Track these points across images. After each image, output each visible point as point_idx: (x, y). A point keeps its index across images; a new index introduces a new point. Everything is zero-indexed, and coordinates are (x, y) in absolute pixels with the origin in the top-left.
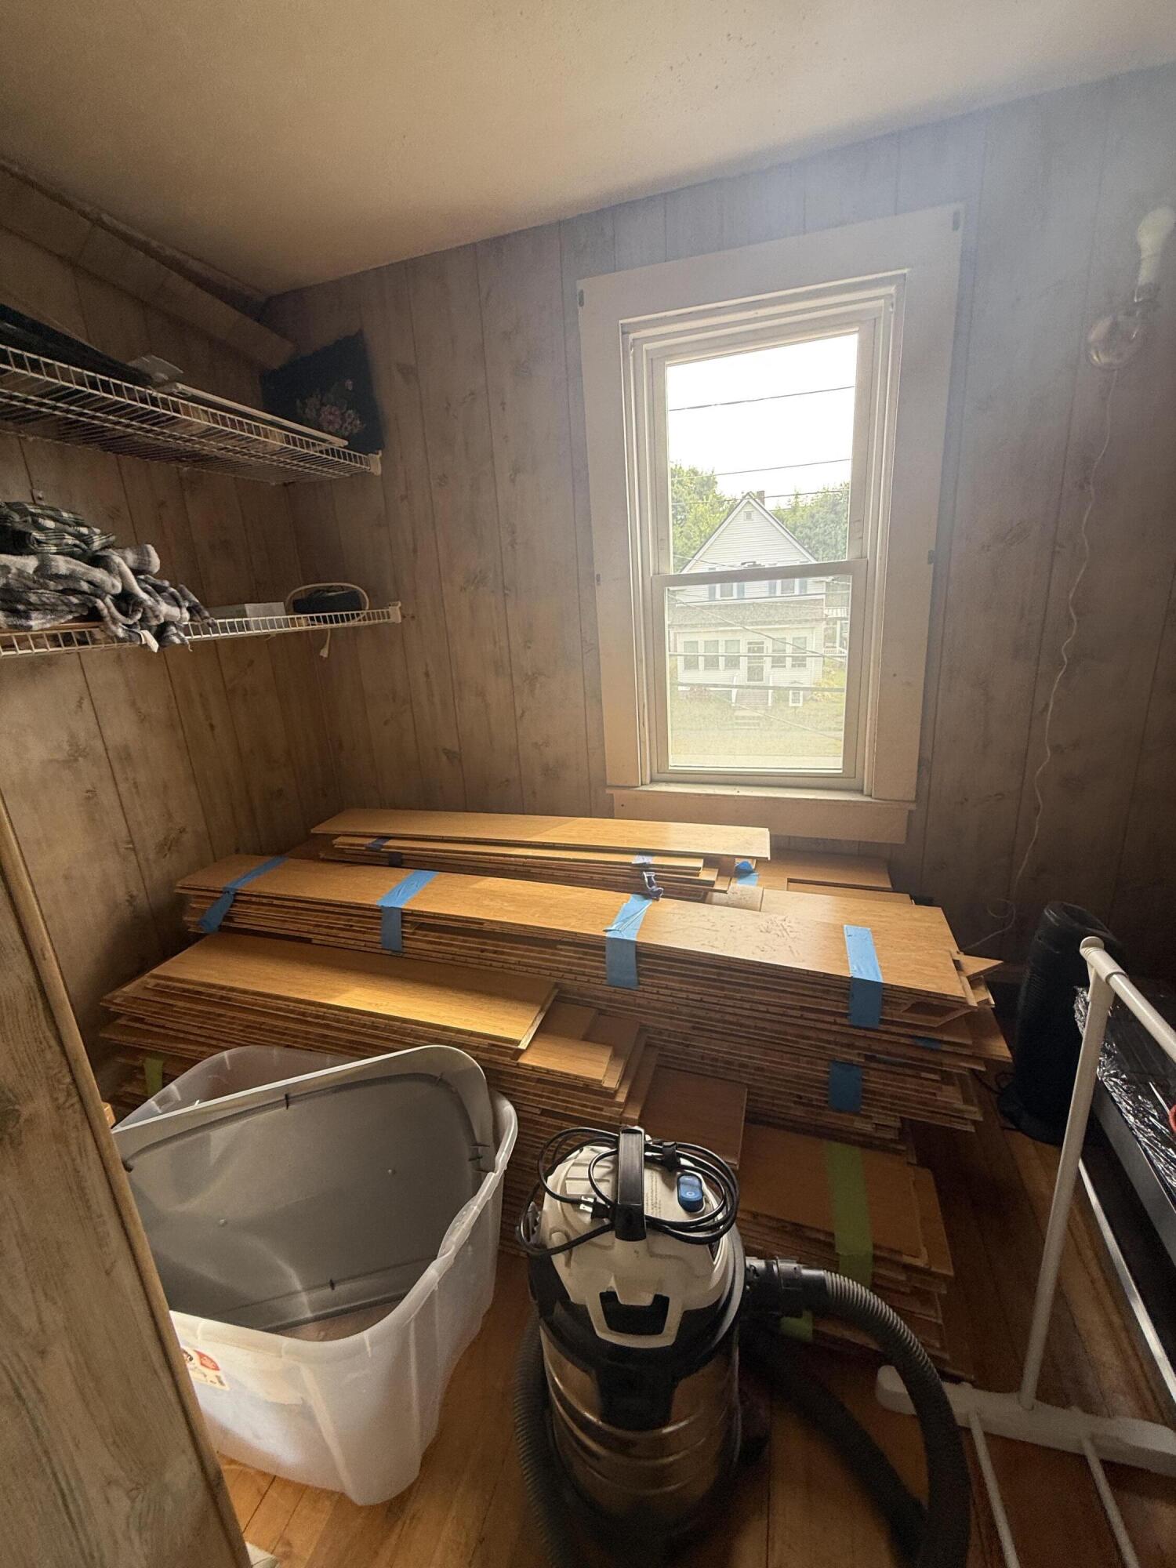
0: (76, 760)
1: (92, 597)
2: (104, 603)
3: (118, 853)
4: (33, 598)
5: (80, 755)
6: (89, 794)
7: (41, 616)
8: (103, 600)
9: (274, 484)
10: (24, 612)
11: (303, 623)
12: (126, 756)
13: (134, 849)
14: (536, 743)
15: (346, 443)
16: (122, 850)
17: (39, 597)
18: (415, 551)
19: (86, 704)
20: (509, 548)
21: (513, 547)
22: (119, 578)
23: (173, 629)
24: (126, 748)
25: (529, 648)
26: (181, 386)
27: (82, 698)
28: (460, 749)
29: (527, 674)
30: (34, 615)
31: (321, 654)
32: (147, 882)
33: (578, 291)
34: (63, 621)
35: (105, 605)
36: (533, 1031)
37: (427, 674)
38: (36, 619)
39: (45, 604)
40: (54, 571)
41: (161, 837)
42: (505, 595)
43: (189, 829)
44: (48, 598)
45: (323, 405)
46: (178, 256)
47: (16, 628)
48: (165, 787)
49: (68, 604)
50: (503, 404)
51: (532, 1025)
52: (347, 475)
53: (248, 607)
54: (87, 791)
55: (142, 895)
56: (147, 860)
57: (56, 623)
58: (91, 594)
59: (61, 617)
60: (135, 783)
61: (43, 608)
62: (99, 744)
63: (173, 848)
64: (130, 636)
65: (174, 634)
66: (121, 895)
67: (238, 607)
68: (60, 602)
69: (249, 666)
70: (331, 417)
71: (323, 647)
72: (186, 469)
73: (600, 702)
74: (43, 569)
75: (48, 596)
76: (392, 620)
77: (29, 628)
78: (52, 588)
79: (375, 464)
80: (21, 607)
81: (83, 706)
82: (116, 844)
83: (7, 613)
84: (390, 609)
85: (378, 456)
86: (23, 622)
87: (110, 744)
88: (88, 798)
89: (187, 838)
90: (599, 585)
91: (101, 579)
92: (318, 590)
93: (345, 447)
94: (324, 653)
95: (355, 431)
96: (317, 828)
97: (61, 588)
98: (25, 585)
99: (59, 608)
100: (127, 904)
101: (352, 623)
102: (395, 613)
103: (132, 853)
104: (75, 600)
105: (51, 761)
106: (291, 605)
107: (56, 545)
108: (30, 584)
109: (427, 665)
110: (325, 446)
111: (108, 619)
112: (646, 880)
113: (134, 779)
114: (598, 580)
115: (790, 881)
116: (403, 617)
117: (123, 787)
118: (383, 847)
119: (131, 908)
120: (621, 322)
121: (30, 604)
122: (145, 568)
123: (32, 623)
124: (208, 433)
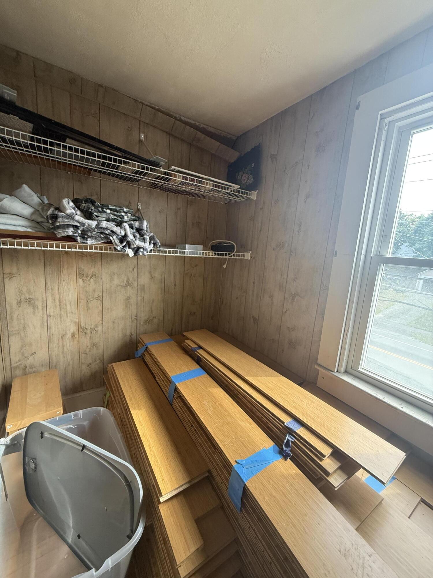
0: (127, 287)
1: (108, 236)
2: (113, 238)
3: (131, 319)
4: (89, 234)
5: (129, 285)
6: (128, 298)
7: (91, 240)
8: (112, 237)
9: (223, 203)
10: (87, 238)
11: (211, 254)
12: (143, 288)
13: (137, 319)
14: (289, 328)
15: (239, 187)
16: (133, 319)
17: (91, 234)
18: (261, 231)
19: (135, 270)
20: (297, 233)
21: (299, 232)
22: (124, 231)
23: (142, 250)
24: (144, 286)
25: (296, 281)
26: (173, 167)
27: (134, 268)
28: (259, 318)
29: (292, 293)
30: (89, 239)
31: (224, 267)
32: (138, 331)
33: (358, 102)
34: (100, 242)
35: (114, 239)
36: (175, 493)
37: (254, 283)
38: (89, 241)
39: (92, 236)
40: (101, 226)
41: (147, 318)
42: (291, 254)
43: (157, 317)
44: (94, 235)
45: (243, 174)
46: (205, 126)
47: (83, 243)
48: (153, 301)
49: (101, 237)
50: (309, 166)
51: (177, 488)
52: (244, 200)
53: (187, 246)
54: (128, 297)
55: (135, 335)
56: (140, 324)
57: (97, 243)
58: (109, 235)
59: (99, 241)
60: (143, 298)
61: (91, 237)
62: (135, 283)
63: (150, 322)
64: (122, 250)
65: (141, 252)
66: (128, 333)
67: (183, 245)
68: (97, 236)
69: (195, 266)
70: (245, 178)
71: (224, 264)
72: (190, 197)
73: (323, 317)
74: (97, 226)
75: (94, 234)
76: (246, 258)
77: (87, 243)
78: (96, 231)
79: (254, 196)
80: (86, 236)
81: (134, 270)
82: (132, 316)
83: (81, 238)
84: (246, 254)
85: (256, 192)
86: (85, 241)
87: (139, 284)
88: (127, 299)
89: (156, 321)
90: (335, 256)
91: (116, 230)
92: (220, 243)
93: (239, 188)
94: (225, 266)
95: (251, 183)
96: (186, 333)
97: (99, 232)
98: (89, 230)
99: (98, 238)
100: (129, 336)
101: (227, 257)
102: (248, 256)
103: (136, 320)
104: (102, 236)
105: (119, 285)
106: (211, 247)
107: (106, 218)
108: (91, 230)
109: (254, 279)
110: (233, 189)
111: (114, 243)
112: (286, 441)
113: (143, 296)
114: (336, 254)
115: (423, 501)
116: (251, 257)
117: (139, 298)
118: (196, 351)
119: (130, 338)
120: (380, 113)
121: (88, 236)
122: (141, 228)
123: (88, 242)
124: (182, 183)
